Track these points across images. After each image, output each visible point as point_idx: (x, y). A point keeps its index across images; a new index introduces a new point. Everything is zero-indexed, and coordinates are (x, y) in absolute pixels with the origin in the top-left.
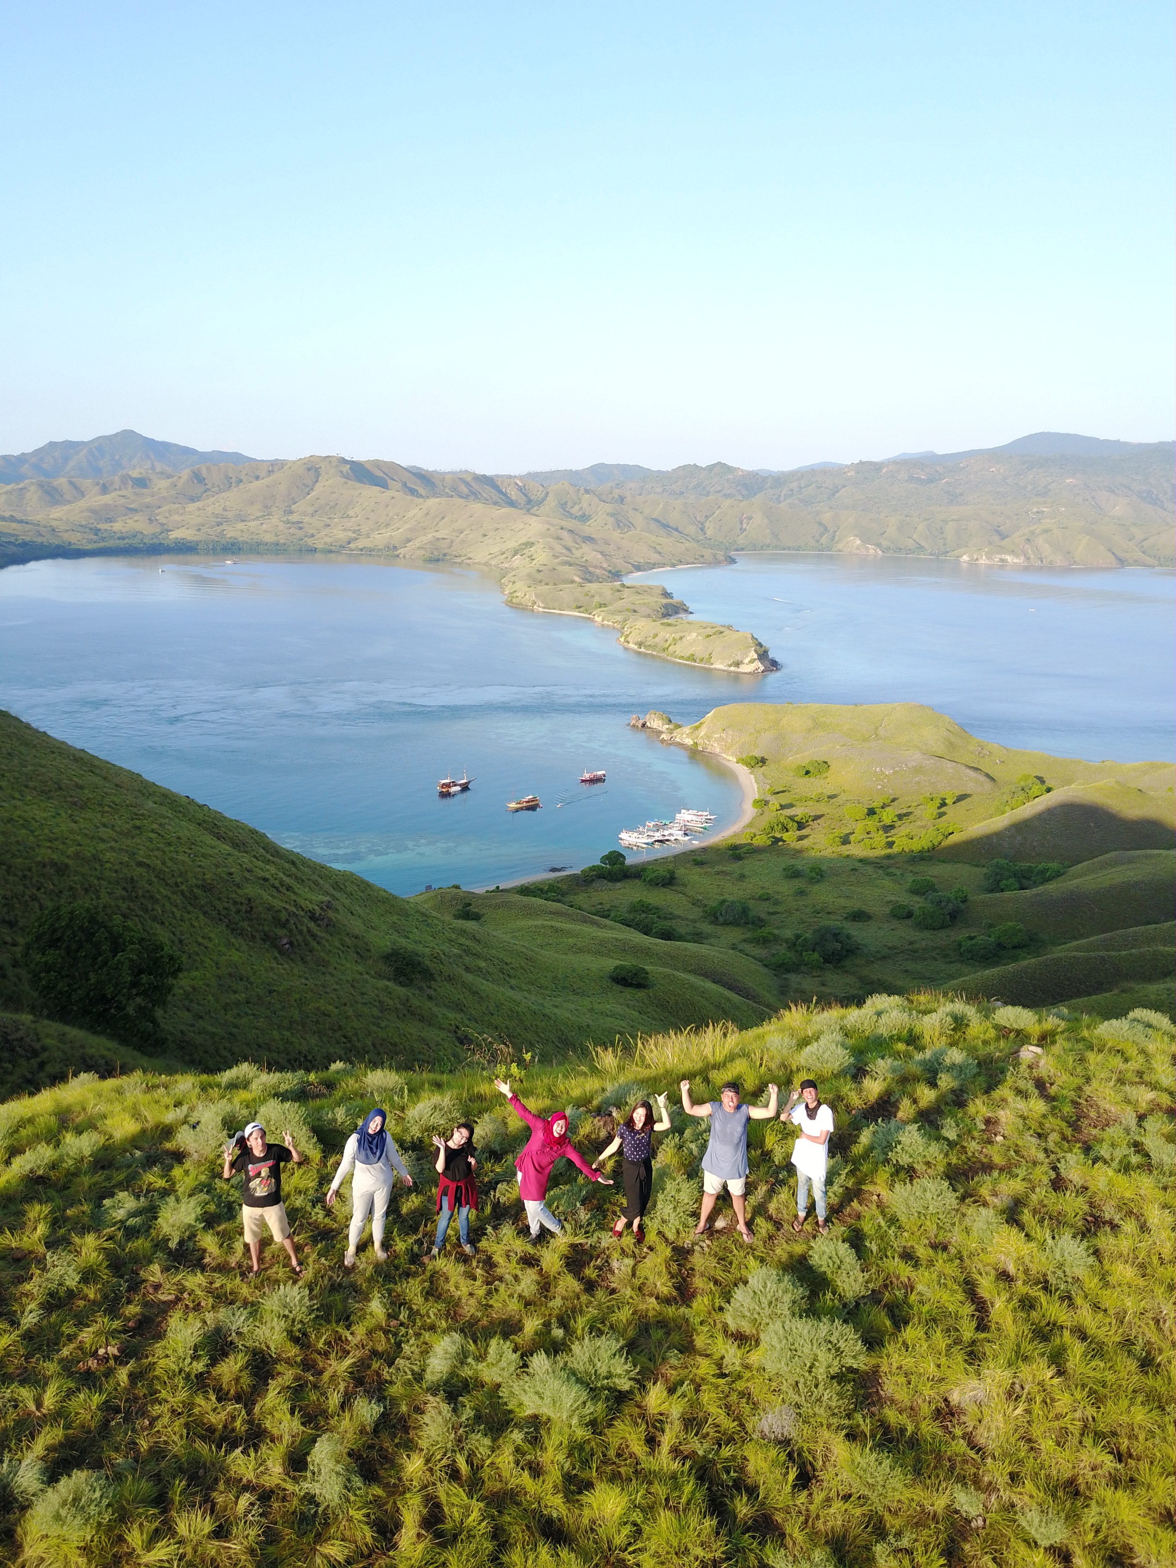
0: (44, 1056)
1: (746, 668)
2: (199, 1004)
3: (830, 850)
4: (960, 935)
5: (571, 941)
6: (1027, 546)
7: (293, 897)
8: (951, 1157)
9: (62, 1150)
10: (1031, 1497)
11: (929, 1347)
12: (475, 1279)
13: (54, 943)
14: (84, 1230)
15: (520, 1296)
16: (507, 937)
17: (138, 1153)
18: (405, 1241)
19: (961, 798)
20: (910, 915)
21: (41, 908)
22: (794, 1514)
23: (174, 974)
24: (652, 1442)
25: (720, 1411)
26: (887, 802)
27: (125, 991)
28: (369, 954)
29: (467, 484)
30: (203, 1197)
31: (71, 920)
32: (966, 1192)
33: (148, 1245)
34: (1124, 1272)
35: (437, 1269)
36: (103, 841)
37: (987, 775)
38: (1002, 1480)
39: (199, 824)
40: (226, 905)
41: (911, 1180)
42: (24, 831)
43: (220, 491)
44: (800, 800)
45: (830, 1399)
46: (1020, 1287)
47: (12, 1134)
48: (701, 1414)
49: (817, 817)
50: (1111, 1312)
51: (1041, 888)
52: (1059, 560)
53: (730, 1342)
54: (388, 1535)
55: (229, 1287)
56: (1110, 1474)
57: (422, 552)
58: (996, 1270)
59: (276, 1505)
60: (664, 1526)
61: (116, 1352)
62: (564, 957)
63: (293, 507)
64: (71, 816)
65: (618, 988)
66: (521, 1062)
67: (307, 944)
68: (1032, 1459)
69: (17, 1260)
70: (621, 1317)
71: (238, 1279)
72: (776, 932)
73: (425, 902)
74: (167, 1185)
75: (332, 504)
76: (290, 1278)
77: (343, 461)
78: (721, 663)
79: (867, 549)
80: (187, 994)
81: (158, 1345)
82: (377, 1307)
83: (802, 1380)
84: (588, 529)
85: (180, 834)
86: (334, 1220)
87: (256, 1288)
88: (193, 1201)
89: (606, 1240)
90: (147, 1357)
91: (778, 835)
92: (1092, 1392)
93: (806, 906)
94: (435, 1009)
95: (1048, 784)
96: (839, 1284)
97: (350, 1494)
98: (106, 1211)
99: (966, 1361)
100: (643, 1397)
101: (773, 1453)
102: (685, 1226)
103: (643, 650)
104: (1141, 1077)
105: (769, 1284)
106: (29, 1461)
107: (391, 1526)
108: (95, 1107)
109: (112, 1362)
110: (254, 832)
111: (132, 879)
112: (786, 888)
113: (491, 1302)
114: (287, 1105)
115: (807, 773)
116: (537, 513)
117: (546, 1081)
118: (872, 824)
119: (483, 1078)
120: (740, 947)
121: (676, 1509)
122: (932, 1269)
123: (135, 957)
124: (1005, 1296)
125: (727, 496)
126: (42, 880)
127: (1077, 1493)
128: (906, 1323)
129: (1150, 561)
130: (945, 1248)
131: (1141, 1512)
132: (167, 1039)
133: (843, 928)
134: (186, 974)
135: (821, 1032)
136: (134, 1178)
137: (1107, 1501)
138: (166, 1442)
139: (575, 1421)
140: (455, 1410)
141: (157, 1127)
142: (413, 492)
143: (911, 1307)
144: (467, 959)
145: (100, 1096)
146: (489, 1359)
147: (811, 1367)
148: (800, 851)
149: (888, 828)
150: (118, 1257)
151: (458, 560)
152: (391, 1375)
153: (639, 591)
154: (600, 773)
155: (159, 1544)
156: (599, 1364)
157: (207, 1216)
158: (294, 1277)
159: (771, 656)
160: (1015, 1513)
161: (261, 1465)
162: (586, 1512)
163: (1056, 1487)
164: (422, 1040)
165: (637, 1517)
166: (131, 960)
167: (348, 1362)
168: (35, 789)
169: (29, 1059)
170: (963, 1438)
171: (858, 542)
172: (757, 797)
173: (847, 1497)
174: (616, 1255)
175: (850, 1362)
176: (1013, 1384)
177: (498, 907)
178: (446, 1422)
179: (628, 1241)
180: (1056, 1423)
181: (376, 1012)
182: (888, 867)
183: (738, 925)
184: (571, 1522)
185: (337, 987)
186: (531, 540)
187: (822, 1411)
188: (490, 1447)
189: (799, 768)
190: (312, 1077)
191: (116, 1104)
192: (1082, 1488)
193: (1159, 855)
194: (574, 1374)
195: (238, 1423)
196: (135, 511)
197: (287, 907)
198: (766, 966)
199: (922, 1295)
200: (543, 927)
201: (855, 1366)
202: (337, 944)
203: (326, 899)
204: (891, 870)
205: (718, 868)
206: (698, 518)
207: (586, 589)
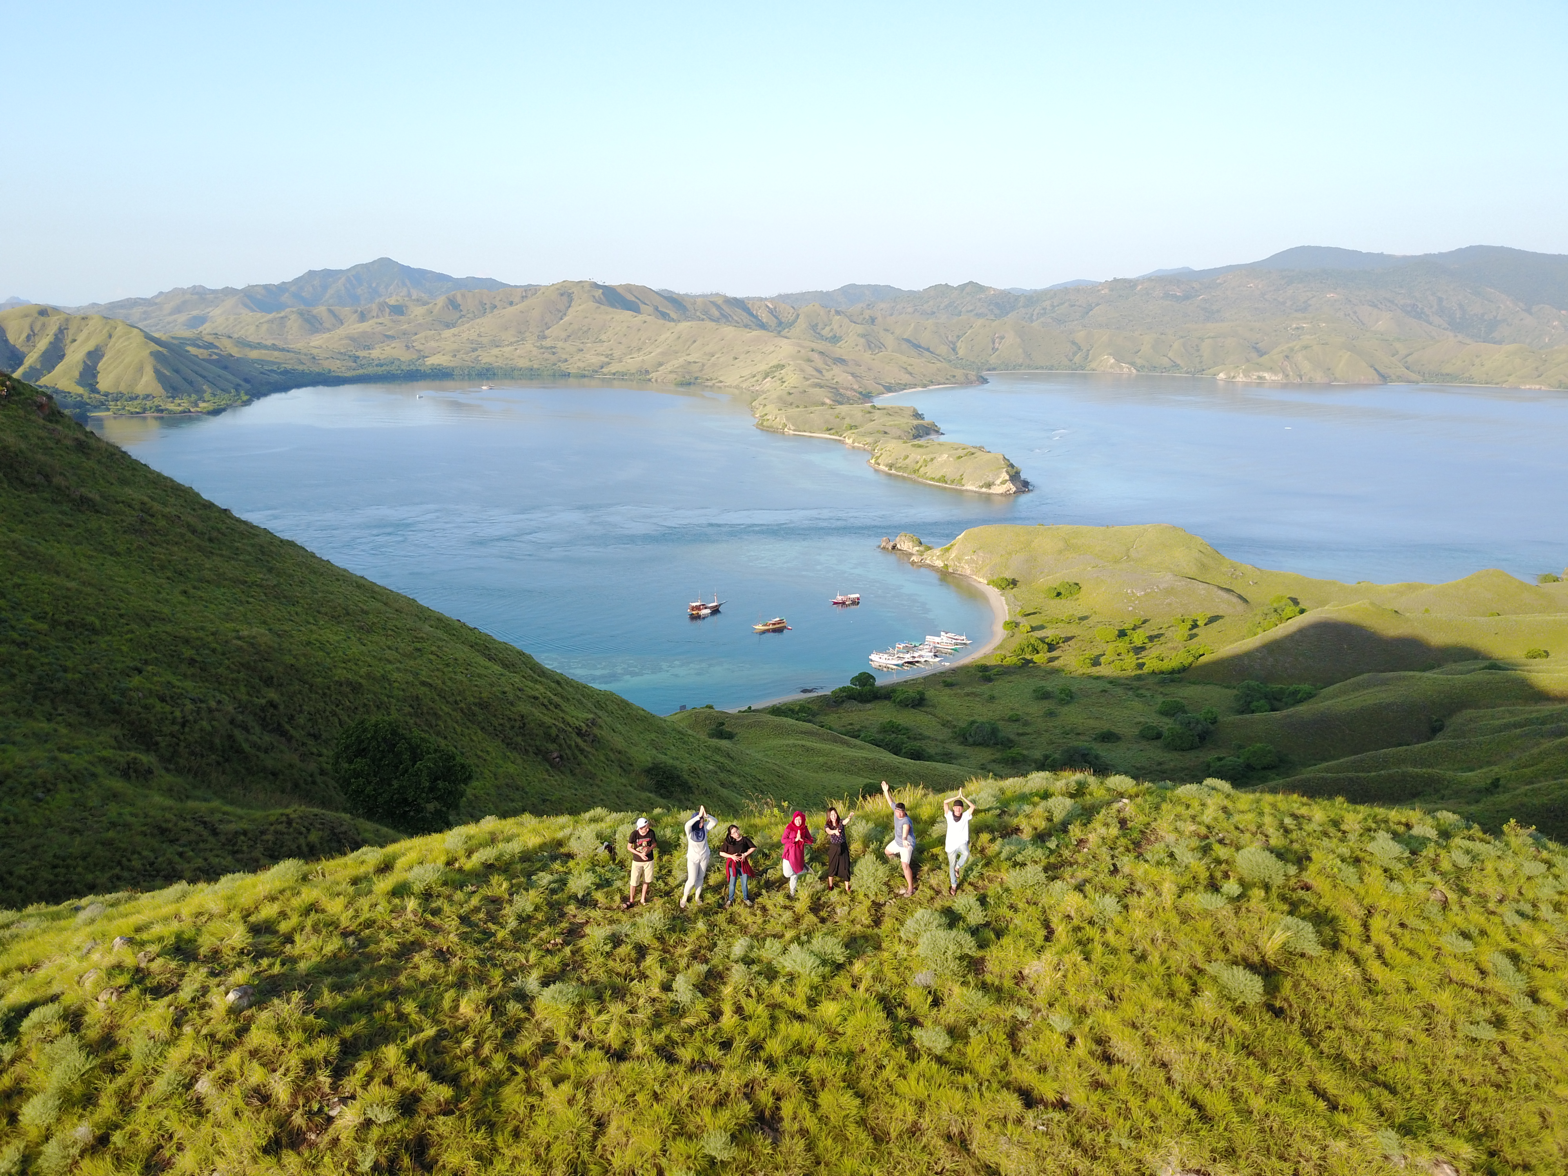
1: (998, 489)
3: (1081, 671)
4: (1209, 755)
5: (821, 760)
6: (1286, 363)
7: (562, 715)
8: (1050, 858)
9: (499, 851)
10: (1059, 1013)
11: (1015, 947)
12: (756, 916)
13: (361, 752)
14: (527, 888)
15: (782, 923)
16: (759, 756)
17: (545, 853)
19: (1213, 620)
20: (1159, 736)
21: (343, 722)
22: (929, 1017)
23: (466, 781)
24: (855, 986)
25: (893, 974)
26: (1138, 623)
27: (424, 795)
28: (631, 768)
29: (718, 307)
31: (375, 732)
32: (1054, 875)
33: (565, 897)
34: (1139, 915)
36: (390, 662)
37: (1240, 597)
38: (1044, 1006)
39: (472, 646)
40: (501, 721)
41: (1022, 869)
42: (321, 653)
43: (475, 317)
44: (1050, 622)
45: (954, 967)
48: (883, 975)
49: (1068, 639)
50: (1126, 934)
51: (1292, 710)
52: (1319, 377)
53: (902, 944)
54: (717, 1016)
56: (1104, 1005)
57: (673, 376)
58: (1064, 914)
59: (658, 1003)
60: (859, 1017)
61: (561, 942)
62: (815, 775)
63: (547, 332)
64: (360, 639)
66: (780, 807)
67: (575, 758)
68: (1062, 997)
69: (495, 900)
70: (841, 933)
72: (1025, 752)
73: (681, 721)
74: (567, 870)
75: (585, 329)
77: (596, 286)
78: (973, 484)
79: (1121, 368)
80: (470, 802)
81: (583, 940)
83: (939, 958)
84: (838, 350)
85: (457, 656)
90: (578, 944)
91: (1028, 657)
92: (1103, 969)
93: (1055, 727)
95: (1302, 606)
96: (968, 918)
97: (696, 1001)
98: (536, 881)
99: (1035, 954)
100: (851, 967)
101: (920, 991)
103: (893, 471)
104: (1193, 818)
105: (927, 917)
106: (530, 981)
107: (717, 1013)
109: (560, 946)
110: (521, 654)
111: (417, 697)
112: (1036, 709)
113: (766, 925)
115: (1059, 594)
116: (788, 335)
118: (1122, 645)
120: (989, 767)
121: (866, 1011)
122: (1026, 914)
123: (432, 766)
124: (1065, 926)
125: (978, 315)
126: (340, 698)
127: (1084, 1012)
128: (1004, 937)
129: (1414, 376)
130: (1035, 904)
133: (1092, 749)
134: (474, 780)
136: (547, 866)
137: (1100, 1016)
138: (597, 978)
139: (813, 975)
140: (748, 969)
141: (554, 840)
142: (664, 316)
143: (1008, 930)
144: (722, 775)
146: (766, 949)
147: (944, 953)
148: (1051, 672)
149: (1138, 650)
150: (550, 902)
151: (709, 383)
152: (712, 955)
153: (889, 412)
154: (854, 596)
155: (603, 1014)
156: (827, 949)
159: (1022, 477)
161: (647, 988)
162: (818, 1011)
163: (1073, 1010)
166: (429, 768)
167: (687, 949)
168: (326, 614)
170: (1027, 988)
171: (1112, 361)
172: (1008, 619)
173: (958, 1010)
174: (838, 905)
175: (967, 951)
176: (1059, 963)
177: (750, 726)
178: (744, 974)
180: (1079, 981)
182: (1138, 688)
183: (987, 746)
184: (810, 1015)
185: (604, 798)
186: (782, 363)
187: (949, 973)
188: (767, 984)
189: (1050, 589)
192: (1087, 1010)
193: (1412, 677)
194: (813, 953)
195: (633, 971)
196: (392, 337)
197: (557, 723)
199: (1017, 925)
200: (795, 746)
201: (970, 954)
202: (602, 758)
203: (591, 716)
204: (1140, 692)
205: (968, 690)
206: (950, 338)
207: (837, 411)
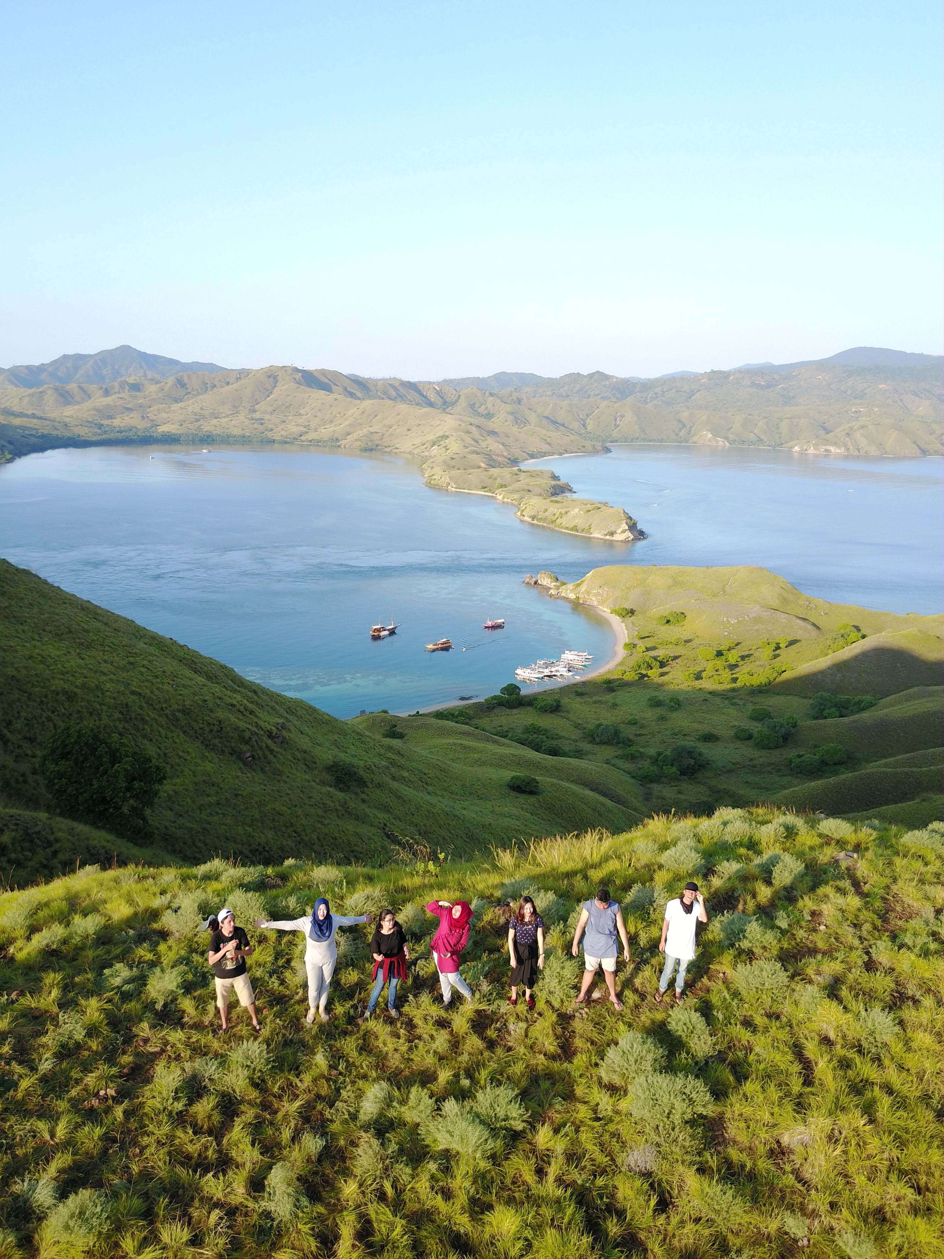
0: (57, 846)
1: (619, 537)
2: (179, 805)
3: (686, 684)
4: (790, 753)
5: (476, 756)
6: (847, 439)
7: (255, 720)
8: (783, 942)
9: (72, 929)
10: (847, 1222)
11: (765, 1098)
12: (399, 1037)
13: (65, 756)
14: (89, 994)
15: (435, 1052)
16: (424, 753)
17: (131, 932)
18: (343, 1006)
19: (792, 643)
20: (750, 737)
21: (55, 727)
22: (654, 1233)
23: (160, 781)
24: (540, 1172)
25: (595, 1147)
26: (732, 645)
27: (121, 794)
28: (315, 765)
29: (395, 389)
30: (183, 968)
31: (79, 737)
32: (795, 971)
33: (139, 1006)
34: (923, 1039)
35: (369, 1029)
36: (104, 674)
37: (814, 625)
38: (823, 1208)
39: (180, 661)
40: (201, 726)
41: (751, 961)
42: (41, 666)
43: (198, 394)
44: (662, 644)
45: (684, 1140)
46: (839, 1050)
47: (32, 916)
48: (580, 1151)
49: (676, 658)
50: (913, 1071)
51: (856, 717)
52: (873, 451)
53: (604, 1091)
54: (329, 1245)
55: (203, 1041)
56: (911, 1204)
57: (359, 443)
58: (820, 1035)
59: (240, 1219)
60: (550, 1241)
61: (113, 1093)
62: (471, 768)
63: (256, 407)
64: (79, 654)
65: (514, 794)
66: (436, 859)
67: (265, 757)
68: (847, 1192)
69: (36, 1018)
70: (516, 1070)
71: (211, 1035)
72: (642, 750)
73: (360, 723)
74: (154, 958)
75: (287, 404)
76: (252, 1035)
77: (296, 370)
78: (599, 533)
79: (717, 441)
80: (170, 797)
81: (147, 1088)
82: (320, 1060)
83: (662, 1124)
84: (492, 425)
85: (166, 669)
86: (287, 988)
87: (225, 1042)
88: (175, 971)
89: (505, 1007)
90: (138, 1098)
91: (644, 672)
92: (897, 1137)
93: (666, 729)
94: (367, 810)
95: (864, 632)
96: (692, 1045)
97: (299, 1212)
98: (106, 979)
99: (794, 1110)
100: (534, 1136)
101: (638, 1183)
102: (568, 996)
103: (535, 522)
104: (938, 878)
105: (635, 1046)
106: (45, 1181)
107: (331, 1237)
108: (98, 894)
109: (110, 1101)
110: (224, 667)
111: (127, 704)
112: (650, 715)
113: (412, 1057)
114: (250, 894)
115: (668, 621)
116: (451, 412)
117: (456, 876)
118: (720, 663)
119: (406, 874)
120: (613, 762)
121: (559, 1228)
122: (767, 1035)
123: (129, 768)
124: (826, 1057)
125: (604, 398)
126: (56, 705)
127: (884, 1220)
128: (746, 1078)
130: (778, 1017)
131: (936, 1235)
132: (154, 833)
133: (696, 747)
134: (169, 781)
135: (678, 839)
136: (128, 952)
137: (909, 1226)
138: (152, 1167)
139: (478, 1155)
140: (382, 1144)
141: (146, 910)
142: (352, 395)
143: (750, 1065)
144: (393, 770)
145: (102, 885)
146: (410, 1104)
147: (669, 1114)
148: (662, 685)
149: (733, 667)
150: (115, 1016)
151: (388, 450)
152: (332, 1115)
153: (532, 475)
154: (500, 621)
155: (148, 1250)
156: (498, 1109)
157: (186, 983)
158: (255, 1034)
159: (639, 528)
160: (834, 1235)
161: (228, 1186)
162: (487, 1229)
163: (867, 1215)
164: (357, 835)
165: (528, 1234)
166: (126, 770)
167: (297, 1104)
168: (50, 632)
169: (45, 848)
170: (792, 1173)
171: (710, 436)
172: (627, 641)
173: (697, 1220)
174: (512, 1019)
175: (700, 1110)
176: (833, 1129)
177: (418, 728)
178: (376, 1154)
179: (522, 1008)
180: (868, 1162)
181: (320, 812)
182: (733, 698)
183: (611, 744)
184: (475, 1236)
185: (289, 792)
186: (446, 434)
187: (678, 1150)
188: (410, 1175)
189: (661, 618)
190: (270, 871)
191: (115, 892)
192: (888, 1215)
194: (478, 1117)
195: (210, 1153)
196: (130, 409)
197: (250, 727)
198: (633, 777)
199: (759, 1056)
200: (455, 744)
201: (705, 1113)
202: (290, 757)
203: (281, 721)
204: (735, 701)
205: (595, 698)
206: (581, 416)
207: (490, 473)
